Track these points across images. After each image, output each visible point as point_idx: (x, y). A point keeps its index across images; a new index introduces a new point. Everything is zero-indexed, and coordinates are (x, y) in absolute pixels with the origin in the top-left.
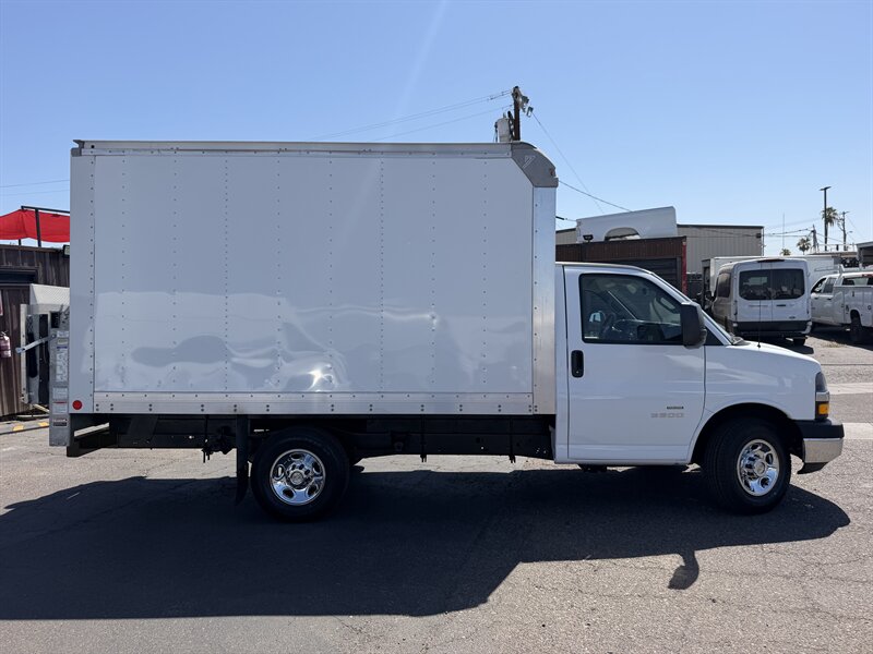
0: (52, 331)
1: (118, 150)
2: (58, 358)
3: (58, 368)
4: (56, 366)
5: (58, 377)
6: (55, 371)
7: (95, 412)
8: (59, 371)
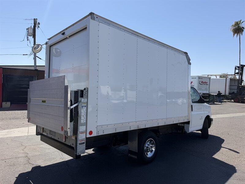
0: (80, 99)
1: (108, 23)
2: (82, 112)
3: (82, 116)
4: (81, 115)
5: (82, 121)
6: (81, 118)
7: (98, 135)
8: (82, 118)
